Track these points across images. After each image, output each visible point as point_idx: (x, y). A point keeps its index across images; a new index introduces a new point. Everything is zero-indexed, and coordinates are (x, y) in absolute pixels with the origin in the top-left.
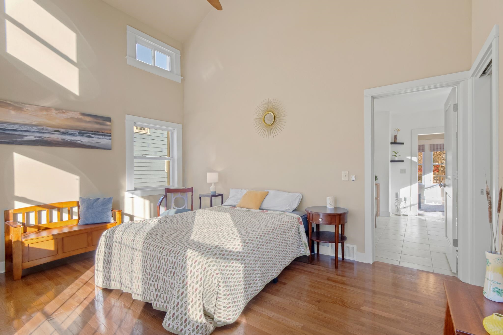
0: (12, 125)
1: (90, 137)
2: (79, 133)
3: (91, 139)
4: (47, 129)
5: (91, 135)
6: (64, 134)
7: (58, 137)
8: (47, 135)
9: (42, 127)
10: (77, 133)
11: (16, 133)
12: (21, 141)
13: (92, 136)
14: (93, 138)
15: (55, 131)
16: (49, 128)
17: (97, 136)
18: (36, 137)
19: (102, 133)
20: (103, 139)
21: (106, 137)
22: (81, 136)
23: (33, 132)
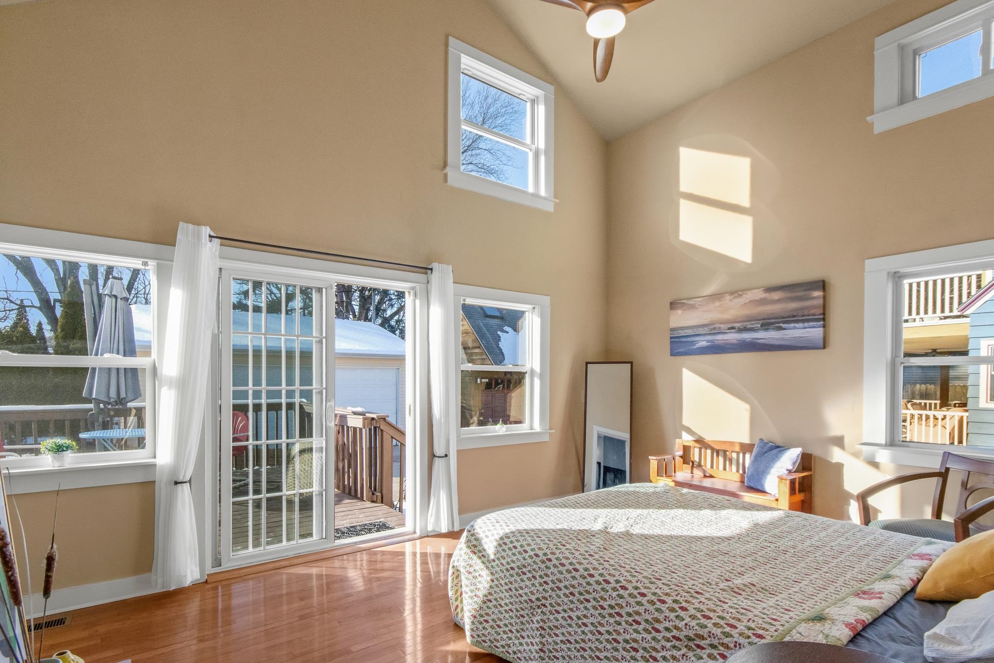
0: (686, 330)
1: (781, 328)
2: (762, 325)
3: (782, 332)
4: (719, 328)
5: (781, 325)
6: (741, 330)
7: (733, 337)
8: (719, 337)
9: (714, 326)
10: (759, 326)
11: (689, 339)
12: (693, 349)
13: (783, 326)
14: (785, 329)
15: (729, 329)
16: (722, 326)
17: (792, 325)
18: (708, 341)
19: (803, 316)
20: (805, 328)
21: (811, 324)
22: (764, 330)
23: (705, 335)
